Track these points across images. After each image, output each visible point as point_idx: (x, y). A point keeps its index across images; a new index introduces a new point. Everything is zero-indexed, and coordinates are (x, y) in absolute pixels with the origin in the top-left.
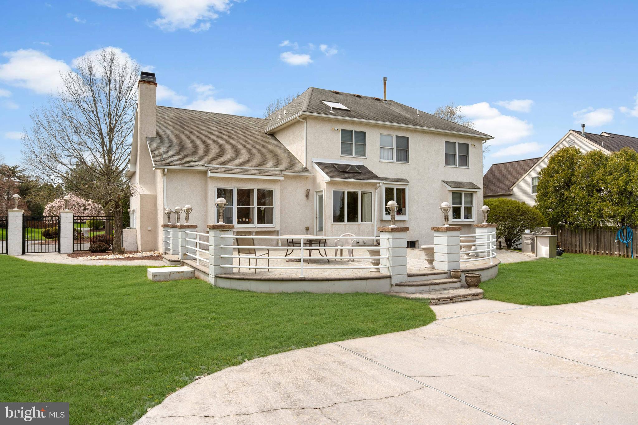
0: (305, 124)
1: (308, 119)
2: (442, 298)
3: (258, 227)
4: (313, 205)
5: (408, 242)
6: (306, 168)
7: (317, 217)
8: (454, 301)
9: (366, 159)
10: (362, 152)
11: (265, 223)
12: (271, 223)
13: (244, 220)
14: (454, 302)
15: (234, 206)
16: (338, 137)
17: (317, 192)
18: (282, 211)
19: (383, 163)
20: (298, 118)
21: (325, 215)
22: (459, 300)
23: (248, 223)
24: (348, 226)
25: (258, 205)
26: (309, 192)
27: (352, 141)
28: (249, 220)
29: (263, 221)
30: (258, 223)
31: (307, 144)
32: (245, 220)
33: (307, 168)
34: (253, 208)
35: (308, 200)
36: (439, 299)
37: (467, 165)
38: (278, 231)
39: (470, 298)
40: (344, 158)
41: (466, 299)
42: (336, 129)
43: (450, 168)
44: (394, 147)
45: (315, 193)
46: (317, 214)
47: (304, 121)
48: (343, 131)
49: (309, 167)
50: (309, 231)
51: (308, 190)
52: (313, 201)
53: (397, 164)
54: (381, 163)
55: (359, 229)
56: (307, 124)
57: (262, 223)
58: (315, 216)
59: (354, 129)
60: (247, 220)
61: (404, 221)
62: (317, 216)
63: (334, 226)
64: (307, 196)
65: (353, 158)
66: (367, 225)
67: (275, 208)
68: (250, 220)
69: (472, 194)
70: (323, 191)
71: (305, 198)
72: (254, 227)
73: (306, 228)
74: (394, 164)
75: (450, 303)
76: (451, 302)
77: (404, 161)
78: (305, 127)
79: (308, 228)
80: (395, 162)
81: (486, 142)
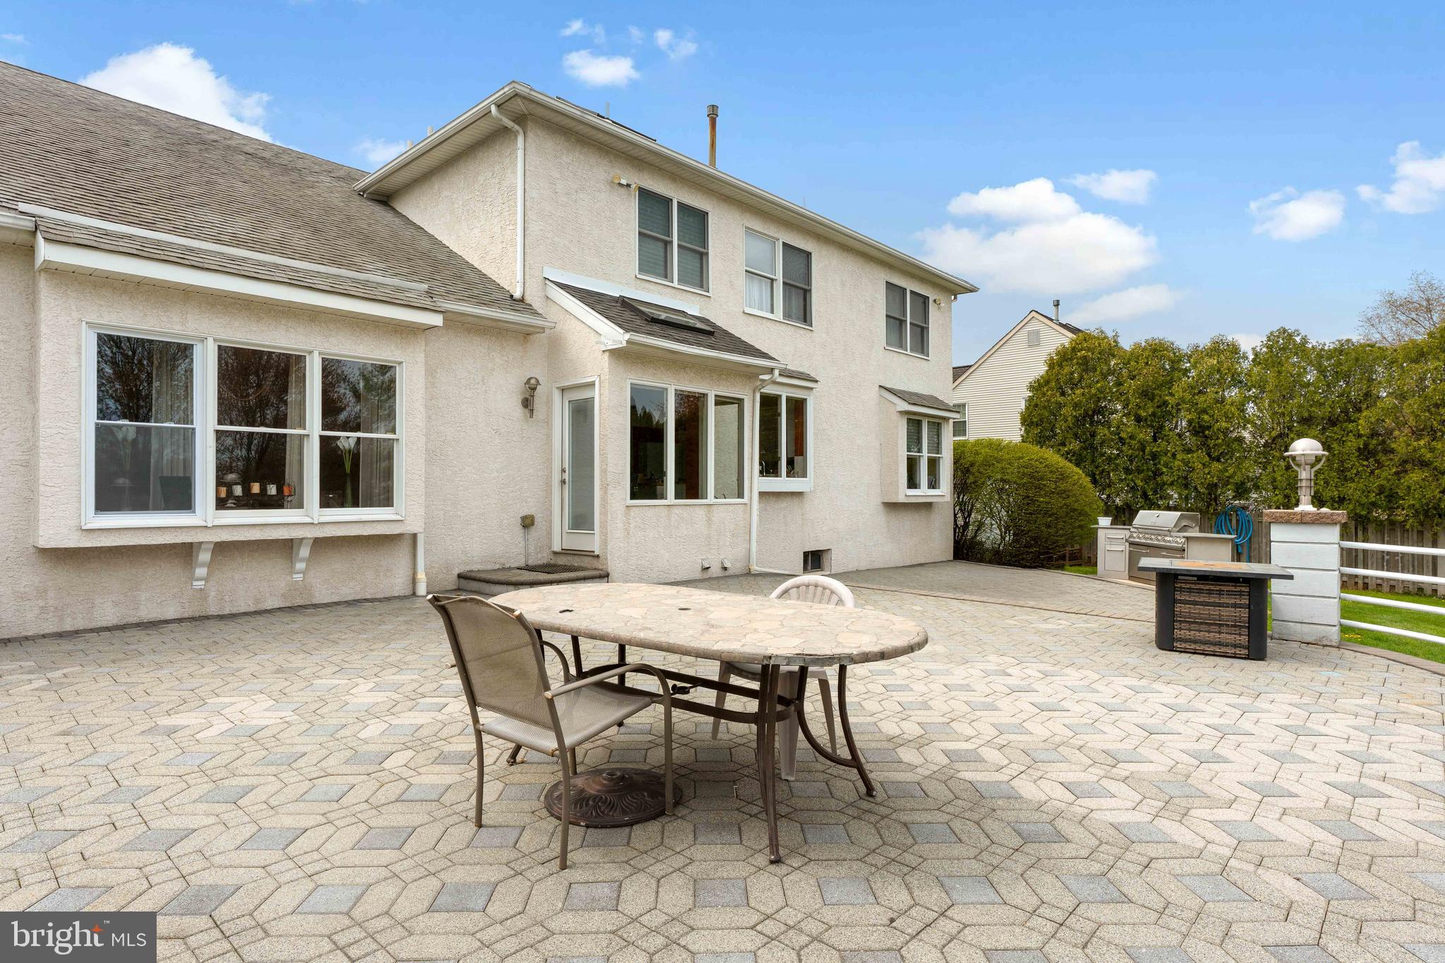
0: (520, 139)
1: (530, 125)
3: (323, 519)
4: (549, 437)
5: (806, 554)
6: (522, 300)
7: (563, 482)
9: (707, 299)
10: (698, 276)
11: (356, 504)
12: (387, 501)
13: (256, 488)
15: (198, 424)
16: (629, 212)
17: (563, 390)
18: (432, 456)
19: (751, 318)
20: (493, 108)
21: (604, 471)
23: (281, 506)
24: (676, 510)
25: (325, 427)
26: (534, 389)
27: (668, 232)
28: (280, 490)
29: (349, 491)
30: (325, 503)
31: (528, 213)
32: (263, 489)
33: (528, 299)
34: (301, 438)
35: (531, 416)
37: (923, 352)
38: (414, 536)
40: (647, 285)
42: (624, 182)
43: (895, 354)
44: (779, 276)
45: (557, 395)
46: (563, 471)
47: (517, 127)
48: (644, 194)
49: (534, 299)
50: (533, 529)
51: (533, 381)
52: (548, 422)
53: (784, 327)
54: (745, 317)
55: (709, 520)
56: (529, 140)
57: (342, 505)
58: (556, 478)
59: (676, 194)
60: (272, 490)
61: (799, 494)
62: (566, 476)
63: (633, 512)
64: (527, 403)
65: (674, 291)
66: (731, 508)
67: (403, 441)
68: (286, 492)
69: (939, 424)
70: (592, 385)
71: (518, 411)
72: (308, 520)
73: (524, 518)
74: (778, 324)
77: (798, 320)
78: (520, 153)
79: (528, 522)
80: (782, 320)
81: (955, 298)
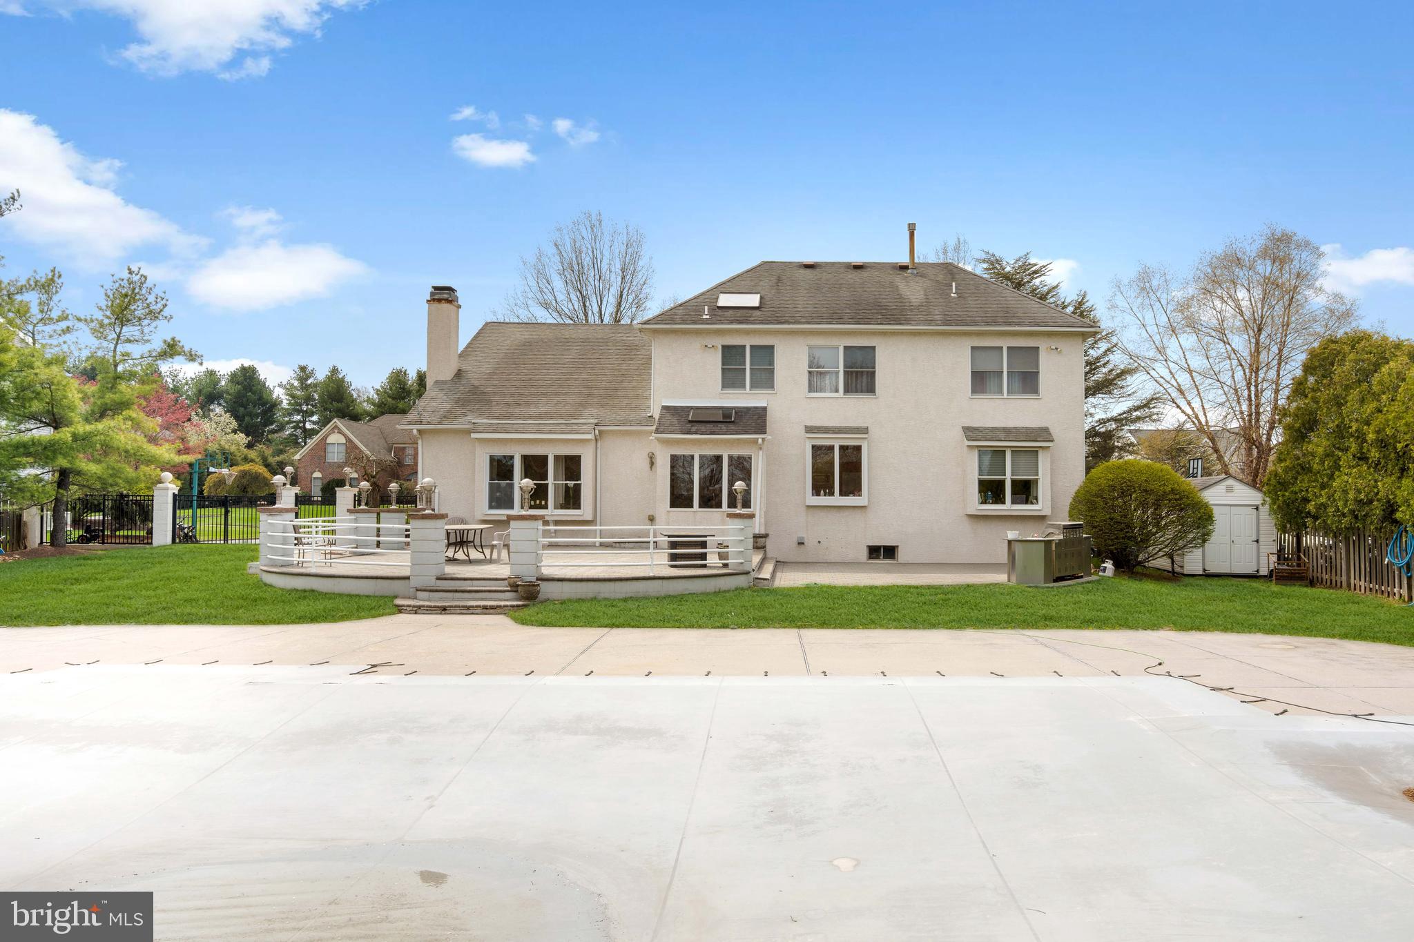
2: (423, 606)
3: (553, 513)
8: (448, 612)
9: (773, 395)
11: (569, 508)
12: (579, 507)
13: (538, 502)
14: (448, 614)
15: (516, 481)
16: (715, 361)
19: (813, 399)
22: (458, 611)
24: (700, 514)
27: (743, 364)
29: (567, 505)
30: (555, 507)
31: (655, 375)
33: (654, 416)
35: (652, 470)
36: (419, 607)
37: (1035, 392)
38: (588, 520)
39: (479, 611)
40: (728, 395)
41: (470, 611)
42: (711, 346)
43: (986, 400)
44: (841, 368)
48: (726, 349)
51: (650, 454)
53: (847, 400)
54: (807, 400)
57: (561, 508)
59: (748, 342)
63: (671, 514)
64: (652, 464)
65: (746, 394)
67: (582, 484)
68: (544, 503)
69: (1037, 452)
73: (649, 516)
74: (839, 399)
75: (441, 614)
76: (443, 612)
80: (844, 396)
